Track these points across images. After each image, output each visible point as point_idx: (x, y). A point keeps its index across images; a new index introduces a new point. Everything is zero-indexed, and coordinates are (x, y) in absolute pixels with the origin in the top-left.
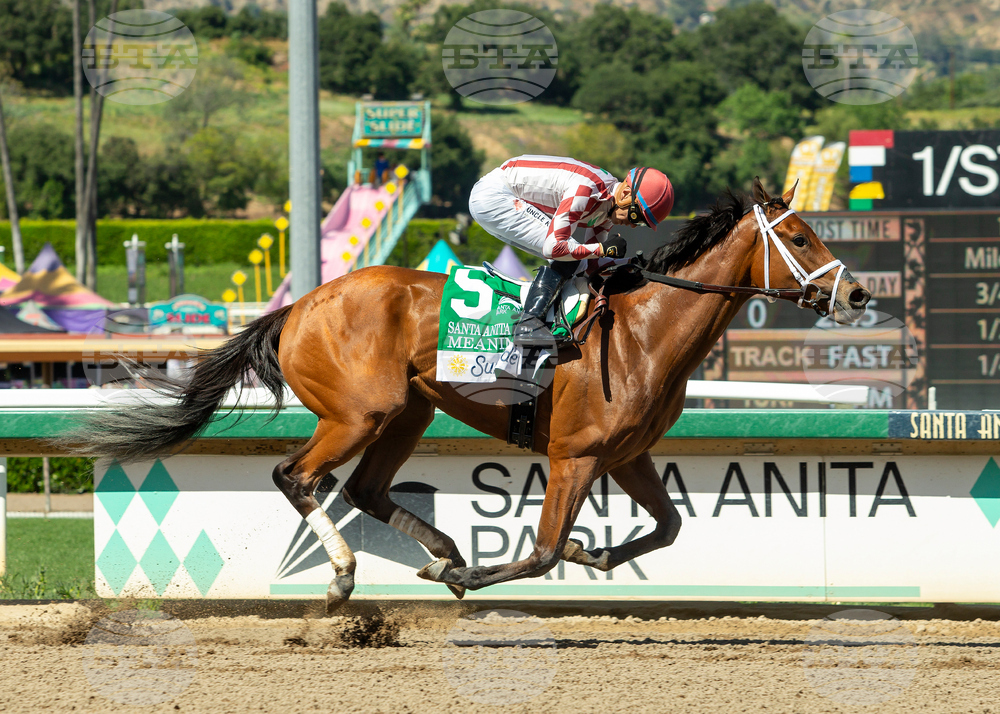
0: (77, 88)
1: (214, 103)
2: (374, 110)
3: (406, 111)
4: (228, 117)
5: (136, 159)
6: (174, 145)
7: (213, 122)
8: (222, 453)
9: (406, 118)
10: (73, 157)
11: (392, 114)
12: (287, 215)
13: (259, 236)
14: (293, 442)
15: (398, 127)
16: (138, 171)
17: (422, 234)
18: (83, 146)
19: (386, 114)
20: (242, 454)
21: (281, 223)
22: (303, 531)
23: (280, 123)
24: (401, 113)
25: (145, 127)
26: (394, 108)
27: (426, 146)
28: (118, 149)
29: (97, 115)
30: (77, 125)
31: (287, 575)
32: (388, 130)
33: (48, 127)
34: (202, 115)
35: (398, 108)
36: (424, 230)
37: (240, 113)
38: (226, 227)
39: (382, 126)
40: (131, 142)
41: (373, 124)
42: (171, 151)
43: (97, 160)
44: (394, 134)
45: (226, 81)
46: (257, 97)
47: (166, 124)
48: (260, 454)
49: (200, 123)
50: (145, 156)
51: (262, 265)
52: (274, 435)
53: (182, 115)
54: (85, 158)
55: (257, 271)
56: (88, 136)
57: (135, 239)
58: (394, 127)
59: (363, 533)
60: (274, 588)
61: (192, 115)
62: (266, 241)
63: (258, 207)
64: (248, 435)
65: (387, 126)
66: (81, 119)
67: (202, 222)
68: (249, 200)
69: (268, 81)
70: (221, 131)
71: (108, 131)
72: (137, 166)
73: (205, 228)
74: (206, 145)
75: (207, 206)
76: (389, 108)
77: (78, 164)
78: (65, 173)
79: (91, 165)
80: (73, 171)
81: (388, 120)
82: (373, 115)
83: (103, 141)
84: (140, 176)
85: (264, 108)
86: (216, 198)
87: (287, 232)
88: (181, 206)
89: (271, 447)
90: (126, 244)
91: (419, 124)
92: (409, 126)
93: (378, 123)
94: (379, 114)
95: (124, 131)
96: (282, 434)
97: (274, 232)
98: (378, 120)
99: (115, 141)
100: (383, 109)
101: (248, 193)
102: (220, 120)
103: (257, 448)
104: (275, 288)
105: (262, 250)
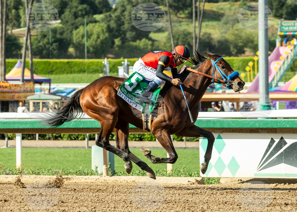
0: (194, 18)
1: (235, 21)
2: (284, 23)
3: (294, 23)
4: (240, 26)
5: (212, 39)
6: (224, 35)
7: (235, 27)
8: (239, 132)
9: (294, 26)
10: (192, 39)
11: (290, 24)
12: (257, 56)
13: (249, 62)
15: (292, 28)
18: (195, 35)
19: (288, 25)
20: (245, 133)
21: (256, 58)
22: (265, 157)
24: (293, 24)
25: (214, 29)
26: (291, 23)
28: (206, 36)
29: (200, 26)
30: (194, 29)
31: (260, 170)
32: (289, 29)
33: (186, 30)
34: (231, 26)
35: (292, 23)
38: (239, 59)
40: (210, 34)
41: (283, 28)
43: (200, 39)
44: (291, 31)
47: (220, 28)
48: (251, 133)
49: (231, 28)
50: (214, 38)
51: (250, 71)
52: (255, 127)
53: (225, 25)
54: (196, 38)
55: (248, 73)
56: (197, 32)
59: (283, 157)
60: (255, 174)
61: (228, 25)
62: (251, 64)
63: (248, 53)
64: (247, 127)
65: (288, 28)
66: (195, 27)
67: (232, 58)
68: (246, 51)
70: (237, 30)
71: (203, 30)
72: (212, 41)
73: (232, 60)
74: (233, 34)
75: (233, 53)
76: (289, 23)
77: (194, 41)
78: (190, 43)
79: (198, 41)
81: (289, 26)
82: (284, 25)
83: (201, 34)
86: (236, 50)
87: (258, 61)
88: (225, 53)
89: (254, 131)
92: (295, 28)
93: (286, 27)
94: (286, 24)
95: (209, 31)
96: (258, 127)
97: (253, 61)
99: (205, 34)
100: (287, 23)
101: (245, 49)
102: (237, 27)
103: (250, 131)
104: (254, 78)
105: (250, 67)
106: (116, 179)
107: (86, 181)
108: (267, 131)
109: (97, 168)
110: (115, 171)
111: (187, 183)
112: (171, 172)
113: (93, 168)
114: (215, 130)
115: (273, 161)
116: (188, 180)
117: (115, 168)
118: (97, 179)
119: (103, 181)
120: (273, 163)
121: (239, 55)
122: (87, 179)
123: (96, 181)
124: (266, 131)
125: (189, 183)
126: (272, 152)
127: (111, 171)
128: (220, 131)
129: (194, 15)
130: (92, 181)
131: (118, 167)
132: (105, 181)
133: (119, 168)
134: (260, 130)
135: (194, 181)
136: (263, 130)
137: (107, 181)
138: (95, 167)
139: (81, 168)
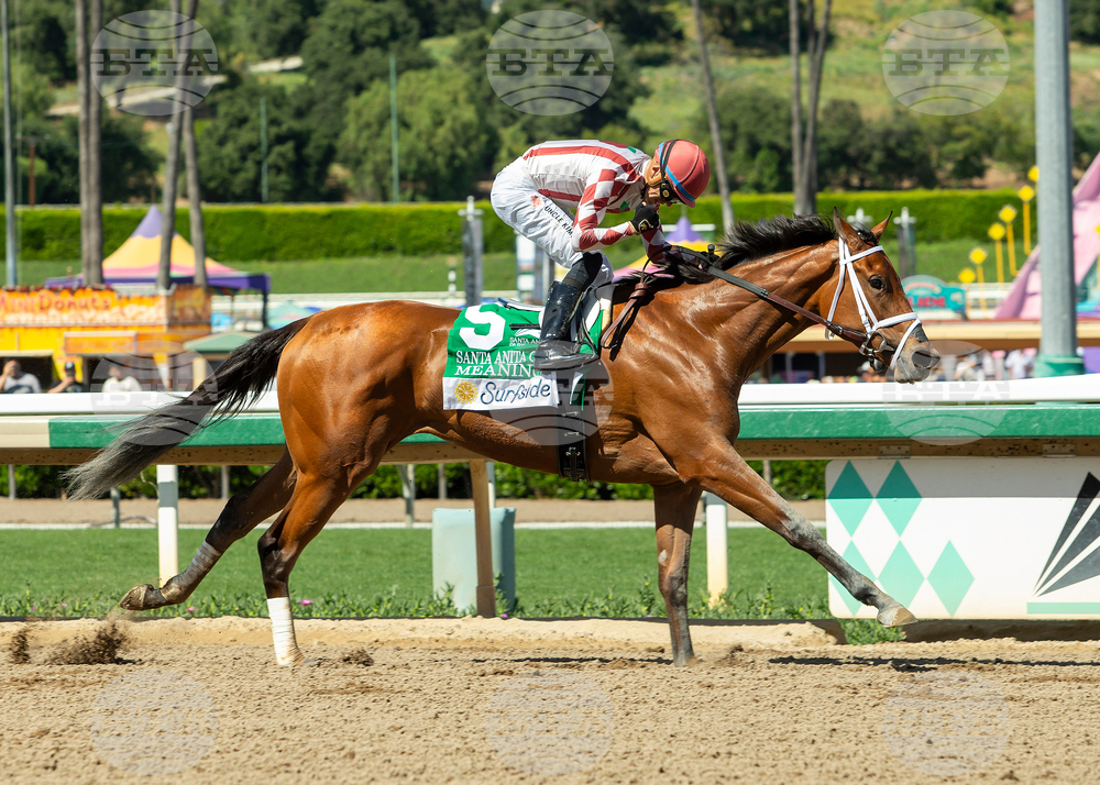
0: (794, 46)
5: (860, 124)
6: (902, 107)
8: (970, 454)
10: (789, 122)
12: (1032, 184)
13: (1000, 208)
14: (1051, 442)
16: (861, 138)
18: (801, 110)
20: (992, 455)
21: (1025, 193)
22: (1064, 542)
23: (1022, 79)
25: (870, 87)
28: (839, 113)
29: (815, 76)
30: (793, 88)
31: (1046, 592)
33: (761, 90)
38: (962, 198)
40: (854, 105)
42: (898, 113)
43: (816, 126)
48: (1012, 455)
50: (870, 121)
51: (1004, 240)
52: (1028, 434)
54: (804, 124)
55: (999, 248)
56: (806, 99)
57: (860, 213)
60: (1031, 607)
62: (1008, 213)
63: (997, 176)
64: (999, 434)
66: (798, 80)
67: (936, 193)
68: (987, 167)
69: (1008, 33)
71: (829, 93)
72: (861, 132)
73: (938, 200)
75: (941, 175)
77: (796, 130)
78: (781, 141)
79: (810, 131)
80: (789, 138)
83: (822, 104)
84: (864, 143)
86: (950, 166)
87: (1034, 205)
88: (910, 176)
89: (1025, 447)
95: (846, 92)
96: (1038, 433)
97: (1017, 203)
99: (835, 104)
101: (987, 161)
103: (1010, 449)
104: (1019, 267)
105: (1004, 224)
106: (522, 629)
108: (1073, 447)
109: (451, 590)
110: (517, 601)
111: (782, 641)
112: (724, 602)
113: (439, 590)
114: (885, 449)
115: (1092, 557)
116: (784, 631)
117: (517, 591)
118: (456, 629)
119: (475, 635)
120: (1094, 562)
121: (966, 183)
123: (452, 637)
124: (1069, 446)
125: (789, 640)
126: (1089, 525)
127: (504, 601)
128: (899, 452)
129: (794, 35)
130: (436, 636)
131: (527, 588)
132: (483, 636)
133: (532, 591)
134: (1047, 447)
135: (807, 633)
136: (1057, 445)
138: (446, 588)
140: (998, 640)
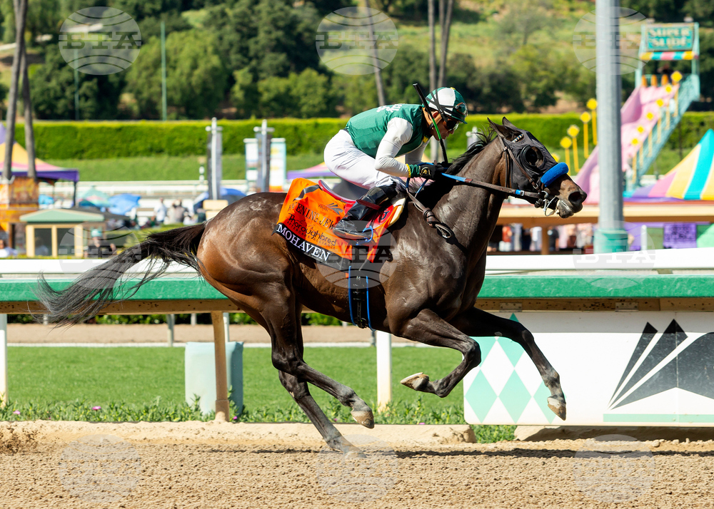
0: (431, 17)
1: (532, 26)
2: (656, 30)
3: (680, 30)
4: (542, 37)
5: (474, 69)
6: (502, 59)
7: (531, 41)
8: (564, 309)
9: (680, 36)
10: (428, 69)
11: (669, 33)
12: (588, 110)
13: (568, 126)
14: (621, 301)
15: (673, 43)
16: (474, 79)
17: (690, 123)
18: (435, 61)
19: (664, 33)
20: (580, 309)
21: (585, 117)
22: (629, 371)
24: (676, 32)
25: (480, 45)
26: (671, 28)
27: (695, 57)
28: (460, 62)
29: (445, 37)
30: (430, 45)
31: (617, 406)
32: (666, 45)
33: (409, 47)
34: (522, 36)
35: (674, 28)
36: (693, 120)
37: (550, 33)
38: (542, 119)
39: (662, 42)
40: (470, 57)
41: (654, 41)
42: (499, 63)
43: (446, 70)
44: (671, 48)
45: (540, 10)
46: (564, 21)
47: (495, 43)
48: (594, 309)
49: (521, 42)
50: (480, 68)
51: (571, 148)
52: (606, 295)
53: (507, 36)
54: (437, 69)
55: (567, 153)
56: (439, 53)
57: (475, 130)
58: (671, 43)
59: (678, 373)
60: (606, 417)
61: (514, 36)
62: (573, 131)
63: (565, 103)
64: (584, 295)
65: (665, 42)
66: (434, 41)
67: (524, 116)
68: (559, 99)
69: (572, 10)
70: (536, 47)
71: (454, 48)
72: (474, 75)
73: (526, 121)
74: (526, 58)
75: (527, 104)
76: (666, 29)
77: (432, 74)
78: (423, 81)
79: (441, 74)
80: (428, 78)
81: (666, 38)
82: (654, 34)
83: (450, 56)
84: (477, 82)
85: (570, 29)
86: (533, 98)
87: (590, 124)
88: (507, 104)
89: (603, 305)
90: (468, 134)
91: (690, 40)
92: (682, 42)
93: (658, 41)
94: (659, 33)
95: (465, 49)
96: (612, 295)
97: (579, 123)
98: (658, 38)
99: (458, 56)
100: (662, 29)
101: (558, 94)
102: (535, 39)
103: (592, 305)
104: (581, 166)
105: (571, 138)
106: (248, 430)
107: (171, 435)
108: (636, 304)
109: (198, 400)
110: (244, 407)
111: (431, 440)
112: (388, 408)
113: (190, 400)
114: (503, 305)
115: (651, 383)
116: (432, 433)
117: (244, 399)
118: (201, 431)
119: (215, 435)
120: (652, 387)
121: (542, 109)
122: (174, 431)
123: (198, 436)
124: (634, 304)
125: (436, 439)
126: (647, 359)
127: (235, 408)
128: (514, 307)
129: (431, 10)
130: (187, 435)
131: (251, 396)
132: (220, 436)
133: (255, 398)
134: (618, 304)
135: (449, 434)
136: (625, 303)
137: (226, 437)
138: (194, 398)
139: (158, 400)
140: (583, 440)
